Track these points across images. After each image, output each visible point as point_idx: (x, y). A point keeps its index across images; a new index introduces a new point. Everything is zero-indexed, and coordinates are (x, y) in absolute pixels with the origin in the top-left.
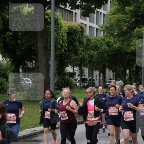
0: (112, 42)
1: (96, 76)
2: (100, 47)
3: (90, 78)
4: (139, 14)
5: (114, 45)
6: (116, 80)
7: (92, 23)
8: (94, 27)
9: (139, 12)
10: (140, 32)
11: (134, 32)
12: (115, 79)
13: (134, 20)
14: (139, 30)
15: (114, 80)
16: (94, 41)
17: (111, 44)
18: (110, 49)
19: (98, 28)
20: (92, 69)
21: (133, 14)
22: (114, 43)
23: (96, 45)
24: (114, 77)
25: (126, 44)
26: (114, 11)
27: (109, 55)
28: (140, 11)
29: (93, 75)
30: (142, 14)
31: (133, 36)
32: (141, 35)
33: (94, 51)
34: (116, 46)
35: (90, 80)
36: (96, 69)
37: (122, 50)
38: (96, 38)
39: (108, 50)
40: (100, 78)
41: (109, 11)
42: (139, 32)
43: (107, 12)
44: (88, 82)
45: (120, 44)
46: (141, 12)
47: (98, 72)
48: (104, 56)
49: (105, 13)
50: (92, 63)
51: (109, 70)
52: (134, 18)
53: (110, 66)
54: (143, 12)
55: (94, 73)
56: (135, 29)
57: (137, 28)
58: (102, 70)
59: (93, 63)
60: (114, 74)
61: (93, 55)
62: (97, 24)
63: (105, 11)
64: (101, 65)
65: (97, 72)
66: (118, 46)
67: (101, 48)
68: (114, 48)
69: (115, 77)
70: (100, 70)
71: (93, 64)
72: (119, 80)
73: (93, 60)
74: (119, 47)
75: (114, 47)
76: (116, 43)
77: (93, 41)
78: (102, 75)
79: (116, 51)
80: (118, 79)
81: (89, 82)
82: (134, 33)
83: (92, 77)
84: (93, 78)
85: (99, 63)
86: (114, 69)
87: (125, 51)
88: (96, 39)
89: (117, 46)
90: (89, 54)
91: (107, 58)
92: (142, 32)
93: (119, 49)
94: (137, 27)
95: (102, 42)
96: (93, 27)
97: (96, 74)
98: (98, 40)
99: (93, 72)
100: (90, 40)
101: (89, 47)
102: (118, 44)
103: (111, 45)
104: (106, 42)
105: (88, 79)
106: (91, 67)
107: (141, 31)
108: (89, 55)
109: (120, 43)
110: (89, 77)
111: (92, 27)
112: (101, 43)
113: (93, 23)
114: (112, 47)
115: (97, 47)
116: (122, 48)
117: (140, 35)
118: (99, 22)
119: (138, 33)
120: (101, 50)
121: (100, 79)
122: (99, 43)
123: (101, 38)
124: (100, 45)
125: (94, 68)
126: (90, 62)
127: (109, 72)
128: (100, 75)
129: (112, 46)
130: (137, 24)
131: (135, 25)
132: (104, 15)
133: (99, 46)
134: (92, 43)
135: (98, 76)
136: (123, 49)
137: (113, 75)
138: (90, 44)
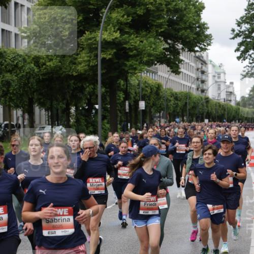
0: (43, 58)
1: (18, 119)
2: (22, 67)
3: (6, 123)
4: (90, 8)
5: (48, 64)
6: (53, 125)
7: (6, 23)
8: (11, 32)
9: (90, 4)
10: (93, 40)
11: (82, 40)
12: (50, 123)
13: (81, 18)
14: (90, 36)
15: (49, 125)
16: (12, 56)
17: (41, 60)
18: (40, 71)
19: (18, 33)
20: (10, 107)
21: (80, 8)
22: (47, 59)
23: (15, 64)
24: (48, 120)
25: (69, 61)
26: (46, 2)
27: (39, 82)
28: (91, 2)
29: (12, 117)
30: (96, 7)
31: (81, 47)
32: (95, 44)
33: (11, 74)
34: (50, 65)
35: (6, 126)
36: (17, 107)
37: (61, 72)
38: (14, 51)
39: (38, 72)
40: (23, 123)
41: (37, 2)
42: (90, 39)
43: (33, 5)
44: (2, 130)
45: (57, 61)
46: (92, 4)
47: (20, 112)
48: (29, 83)
49: (30, 7)
50: (9, 95)
51: (40, 108)
52: (82, 15)
53: (42, 100)
54: (97, 4)
55: (13, 114)
56: (84, 35)
57: (86, 32)
58: (27, 107)
59: (11, 95)
60: (50, 114)
61: (11, 82)
62: (15, 26)
63: (30, 2)
64: (26, 99)
65: (18, 111)
66: (54, 64)
67: (24, 68)
68: (48, 68)
69: (50, 120)
70: (23, 108)
71: (10, 98)
72: (58, 125)
73: (11, 91)
74: (57, 66)
75: (48, 66)
76: (51, 60)
77: (9, 56)
78: (27, 116)
79: (51, 73)
80: (56, 122)
81: (4, 129)
82: (82, 42)
83: (10, 122)
84: (12, 123)
85: (22, 95)
86: (48, 105)
87: (67, 73)
88: (14, 53)
89: (52, 65)
90: (4, 79)
91: (35, 87)
92: (95, 40)
93: (57, 70)
94: (88, 31)
95: (26, 58)
96: (9, 31)
97: (17, 115)
98: (18, 55)
99: (11, 112)
100: (5, 54)
101: (3, 66)
102: (54, 61)
103: (43, 62)
104: (33, 58)
105: (3, 125)
106: (8, 103)
107: (94, 38)
108: (3, 82)
109: (58, 58)
110: (4, 121)
111: (7, 31)
112: (24, 59)
113: (9, 23)
114: (44, 66)
115: (17, 67)
116: (61, 69)
117: (92, 44)
118: (20, 22)
119: (89, 41)
120: (24, 72)
121: (25, 123)
122: (20, 59)
123: (23, 50)
124: (22, 64)
125: (12, 105)
126: (5, 94)
127: (40, 111)
128: (23, 117)
129: (44, 64)
130: (87, 26)
131: (84, 28)
132: (28, 9)
133: (20, 66)
134: (7, 60)
135: (21, 119)
136: (64, 70)
137: (47, 116)
138: (3, 61)
